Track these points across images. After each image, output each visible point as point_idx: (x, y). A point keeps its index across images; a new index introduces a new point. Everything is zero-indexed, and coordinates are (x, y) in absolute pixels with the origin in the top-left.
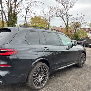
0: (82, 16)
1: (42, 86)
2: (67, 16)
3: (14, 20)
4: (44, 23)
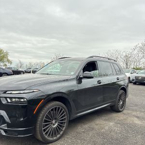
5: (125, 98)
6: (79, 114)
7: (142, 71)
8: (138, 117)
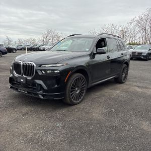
5: (127, 71)
6: (93, 84)
7: (138, 47)
8: (138, 87)
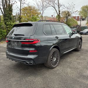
0: (72, 5)
1: (56, 65)
2: (59, 6)
3: (10, 12)
4: (35, 13)
